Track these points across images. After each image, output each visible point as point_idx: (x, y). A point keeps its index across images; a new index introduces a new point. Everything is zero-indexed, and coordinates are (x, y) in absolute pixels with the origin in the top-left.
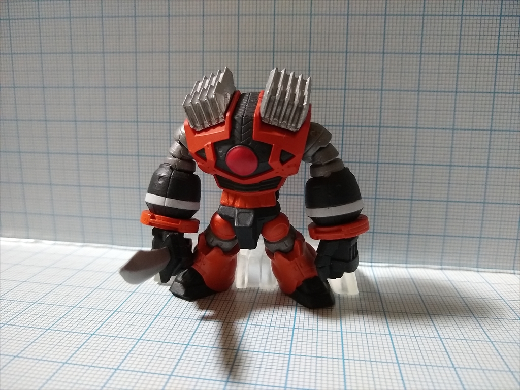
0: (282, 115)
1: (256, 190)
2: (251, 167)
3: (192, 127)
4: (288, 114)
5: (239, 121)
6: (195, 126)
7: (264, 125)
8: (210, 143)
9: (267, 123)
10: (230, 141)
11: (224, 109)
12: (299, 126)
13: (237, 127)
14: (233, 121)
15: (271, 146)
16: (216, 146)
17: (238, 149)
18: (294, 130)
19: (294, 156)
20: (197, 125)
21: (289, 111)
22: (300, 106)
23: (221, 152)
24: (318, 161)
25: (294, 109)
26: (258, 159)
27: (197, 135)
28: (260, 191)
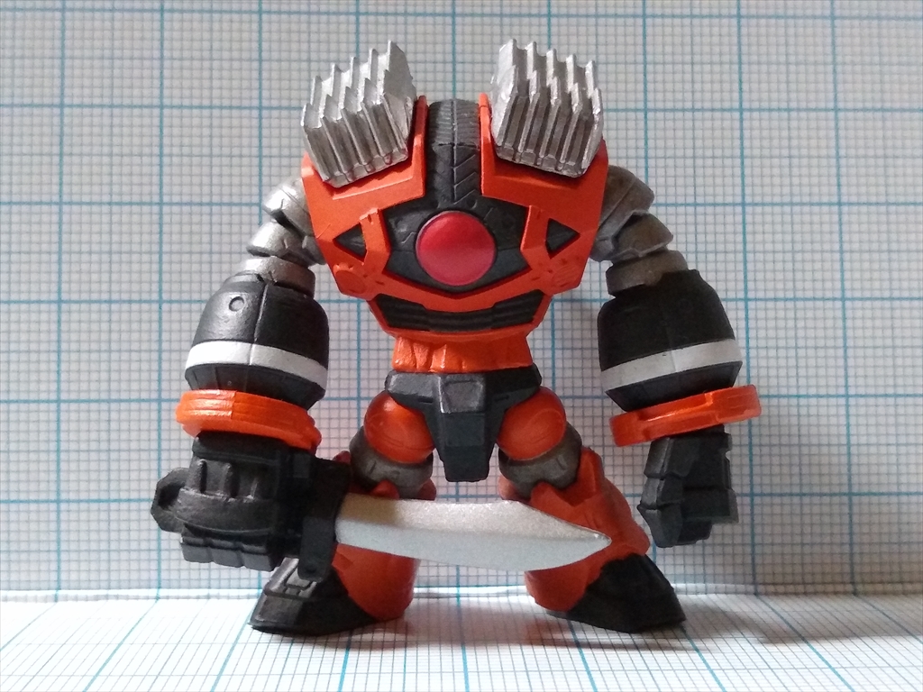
0: (547, 138)
1: (483, 326)
2: (477, 262)
3: (324, 177)
4: (557, 137)
5: (446, 156)
6: (332, 176)
7: (505, 166)
8: (374, 211)
9: (509, 159)
10: (426, 203)
11: (406, 133)
12: (586, 163)
13: (441, 167)
14: (429, 157)
15: (527, 209)
16: (389, 216)
17: (445, 220)
18: (574, 174)
19: (576, 236)
20: (337, 173)
21: (559, 129)
22: (585, 118)
23: (403, 230)
24: (627, 251)
25: (573, 125)
26: (496, 243)
27: (337, 197)
28: (494, 328)
